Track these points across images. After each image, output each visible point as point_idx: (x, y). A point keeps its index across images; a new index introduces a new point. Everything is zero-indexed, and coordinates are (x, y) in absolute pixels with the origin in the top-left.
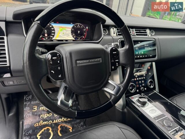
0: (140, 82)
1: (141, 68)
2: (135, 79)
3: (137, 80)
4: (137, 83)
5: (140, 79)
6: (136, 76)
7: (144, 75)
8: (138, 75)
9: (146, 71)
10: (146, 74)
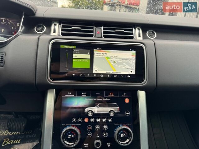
0: (97, 127)
1: (105, 98)
2: (86, 120)
3: (89, 122)
4: (89, 128)
5: (99, 120)
6: (90, 114)
7: (112, 114)
8: (96, 112)
9: (118, 107)
10: (116, 114)
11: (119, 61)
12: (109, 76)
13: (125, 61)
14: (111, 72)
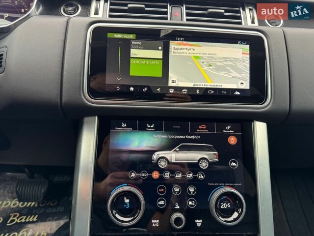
0: (177, 189)
1: (191, 135)
2: (156, 175)
3: (161, 178)
4: (161, 190)
5: (179, 176)
6: (163, 164)
7: (204, 165)
8: (173, 161)
9: (216, 153)
10: (211, 164)
11: (218, 64)
12: (198, 91)
13: (229, 63)
14: (202, 85)
